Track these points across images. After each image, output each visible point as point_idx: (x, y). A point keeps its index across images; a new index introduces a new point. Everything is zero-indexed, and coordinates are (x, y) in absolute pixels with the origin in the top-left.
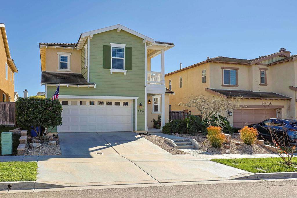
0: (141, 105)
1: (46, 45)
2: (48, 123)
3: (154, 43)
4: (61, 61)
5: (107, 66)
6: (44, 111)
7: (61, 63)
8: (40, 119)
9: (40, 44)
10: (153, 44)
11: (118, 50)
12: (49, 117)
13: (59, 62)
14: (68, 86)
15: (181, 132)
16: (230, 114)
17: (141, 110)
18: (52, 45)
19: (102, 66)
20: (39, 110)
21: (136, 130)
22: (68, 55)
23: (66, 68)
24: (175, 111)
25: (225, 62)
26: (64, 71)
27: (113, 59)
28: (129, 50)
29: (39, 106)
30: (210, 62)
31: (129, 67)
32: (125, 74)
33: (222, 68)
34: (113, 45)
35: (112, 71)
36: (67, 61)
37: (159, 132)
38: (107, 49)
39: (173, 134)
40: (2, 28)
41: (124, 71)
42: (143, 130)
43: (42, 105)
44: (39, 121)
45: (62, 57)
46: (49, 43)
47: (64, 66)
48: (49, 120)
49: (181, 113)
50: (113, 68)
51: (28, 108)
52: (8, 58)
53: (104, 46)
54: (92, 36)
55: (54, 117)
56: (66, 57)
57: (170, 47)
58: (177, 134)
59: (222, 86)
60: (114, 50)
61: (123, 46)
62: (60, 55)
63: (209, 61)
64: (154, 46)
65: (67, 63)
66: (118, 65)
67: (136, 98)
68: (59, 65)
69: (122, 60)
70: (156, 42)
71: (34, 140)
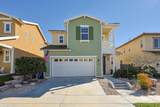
0: (98, 60)
5: (78, 38)
11: (85, 29)
23: (62, 42)
28: (91, 28)
31: (91, 38)
33: (153, 38)
35: (81, 41)
38: (78, 28)
40: (37, 26)
41: (88, 41)
54: (69, 22)
56: (62, 37)
61: (87, 26)
66: (85, 37)
67: (95, 57)
68: (59, 41)
69: (87, 34)
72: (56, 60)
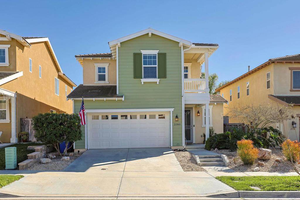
0: (177, 117)
1: (83, 56)
2: (63, 138)
3: (193, 46)
4: (99, 73)
5: (137, 75)
6: (58, 126)
7: (99, 75)
8: (55, 135)
9: (76, 56)
10: (190, 47)
11: (150, 57)
12: (64, 132)
13: (96, 74)
14: (94, 99)
15: (221, 148)
16: (294, 125)
17: (177, 123)
18: (89, 56)
19: (132, 76)
20: (53, 125)
21: (172, 145)
22: (106, 66)
23: (104, 80)
24: (232, 124)
25: (293, 61)
26: (102, 83)
27: (144, 67)
28: (162, 56)
29: (54, 121)
30: (274, 62)
31: (163, 75)
32: (158, 83)
33: (290, 69)
34: (144, 52)
35: (143, 80)
36: (105, 73)
37: (202, 148)
38: (137, 57)
39: (212, 150)
40: (47, 42)
41: (157, 80)
42: (180, 146)
43: (56, 120)
44: (54, 137)
45: (99, 68)
46: (87, 54)
47: (102, 78)
48: (63, 135)
49: (239, 125)
50: (145, 77)
51: (43, 124)
52: (59, 73)
53: (134, 53)
54: (119, 44)
55: (69, 133)
56: (104, 69)
57: (215, 49)
58: (216, 149)
59: (291, 91)
60: (145, 57)
61: (155, 52)
62: (98, 67)
63: (271, 62)
64: (192, 49)
65: (105, 75)
66: (150, 73)
67: (172, 110)
68: (97, 77)
69: (156, 67)
70: (197, 44)
71: (49, 156)
72: (96, 117)
